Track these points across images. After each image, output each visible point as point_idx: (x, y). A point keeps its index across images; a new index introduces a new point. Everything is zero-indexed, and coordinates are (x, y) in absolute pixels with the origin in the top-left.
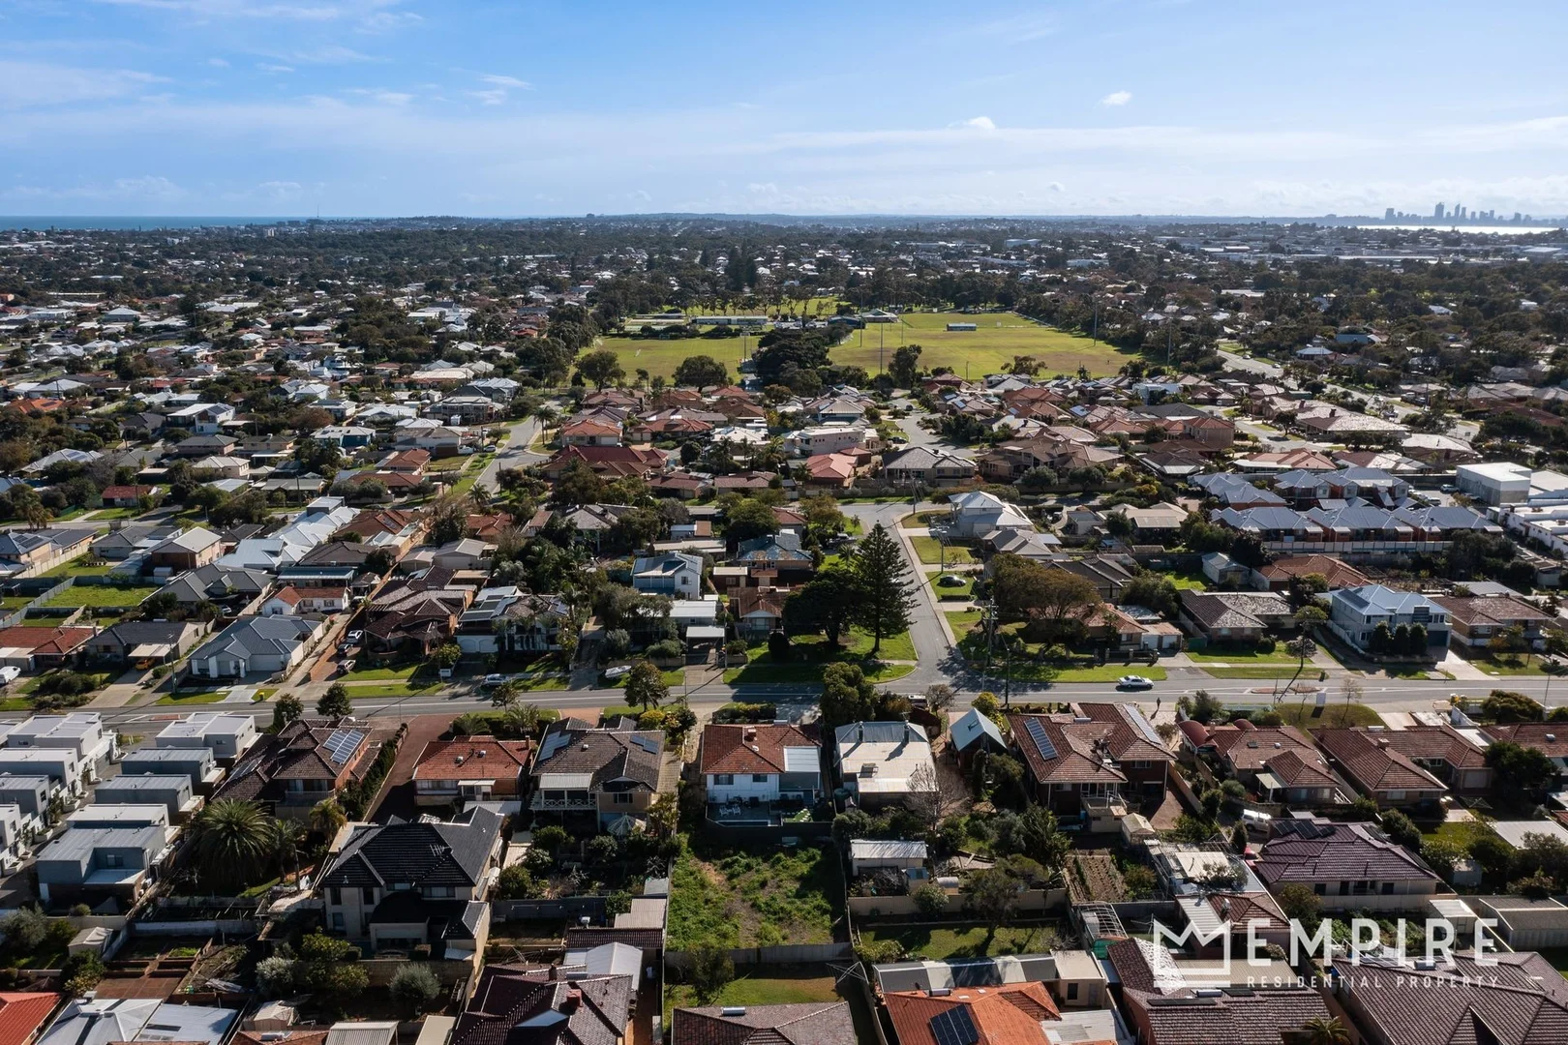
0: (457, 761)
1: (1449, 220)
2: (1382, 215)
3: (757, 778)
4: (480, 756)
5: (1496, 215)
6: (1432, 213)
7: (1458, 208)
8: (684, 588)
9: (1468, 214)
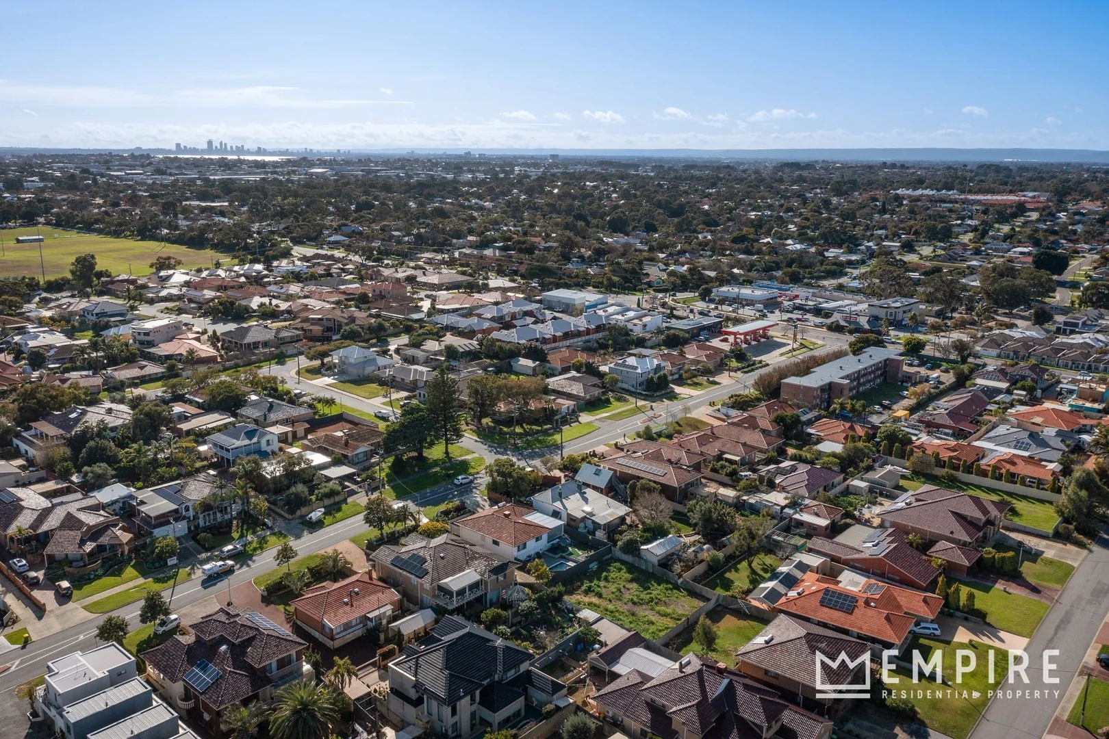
0: (347, 604)
1: (217, 151)
2: (173, 148)
3: (538, 539)
4: (357, 594)
5: (246, 148)
6: (205, 146)
7: (221, 143)
8: (269, 449)
9: (229, 148)
